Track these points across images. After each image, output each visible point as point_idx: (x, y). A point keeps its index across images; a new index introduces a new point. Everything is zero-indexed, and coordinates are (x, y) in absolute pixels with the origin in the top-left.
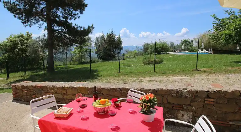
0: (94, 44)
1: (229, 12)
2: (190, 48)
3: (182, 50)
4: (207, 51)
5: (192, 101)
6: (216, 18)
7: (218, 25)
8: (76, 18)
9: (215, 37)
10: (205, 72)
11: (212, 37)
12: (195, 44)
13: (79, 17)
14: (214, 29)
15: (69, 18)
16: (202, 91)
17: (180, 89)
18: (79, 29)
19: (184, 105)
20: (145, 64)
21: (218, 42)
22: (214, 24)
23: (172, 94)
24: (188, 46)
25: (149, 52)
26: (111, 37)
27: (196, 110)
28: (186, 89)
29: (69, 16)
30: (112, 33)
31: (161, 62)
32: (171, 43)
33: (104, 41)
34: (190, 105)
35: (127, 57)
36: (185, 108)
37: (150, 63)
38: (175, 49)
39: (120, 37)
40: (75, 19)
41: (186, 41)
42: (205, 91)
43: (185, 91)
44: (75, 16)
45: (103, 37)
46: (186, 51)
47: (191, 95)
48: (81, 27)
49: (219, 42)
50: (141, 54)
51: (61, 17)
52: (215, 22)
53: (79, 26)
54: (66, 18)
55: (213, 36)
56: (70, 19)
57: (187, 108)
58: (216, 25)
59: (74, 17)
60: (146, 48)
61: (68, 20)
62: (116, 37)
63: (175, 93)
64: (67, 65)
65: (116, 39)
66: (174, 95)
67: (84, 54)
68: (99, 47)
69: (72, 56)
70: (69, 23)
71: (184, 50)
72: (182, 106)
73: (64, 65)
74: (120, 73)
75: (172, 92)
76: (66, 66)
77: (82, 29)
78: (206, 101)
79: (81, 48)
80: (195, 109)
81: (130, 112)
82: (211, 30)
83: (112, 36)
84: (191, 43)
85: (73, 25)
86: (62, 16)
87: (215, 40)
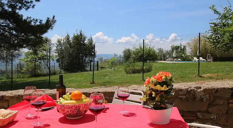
0: (56, 48)
1: (228, 9)
2: (183, 55)
3: (174, 58)
4: (204, 60)
5: (211, 105)
6: (216, 12)
7: (216, 25)
8: (29, 8)
9: (213, 40)
10: (211, 78)
11: (210, 40)
12: (188, 52)
13: (33, 6)
14: (211, 30)
15: (18, 7)
16: (224, 88)
17: (192, 88)
18: (33, 24)
19: (199, 112)
20: (127, 73)
21: (217, 46)
22: (211, 23)
23: (181, 97)
24: (181, 54)
25: (131, 60)
26: (79, 39)
27: (217, 118)
28: (200, 88)
29: (17, 4)
30: (81, 33)
31: (149, 70)
32: (159, 49)
33: (70, 45)
34: (207, 112)
35: (102, 68)
36: (200, 116)
37: (134, 72)
38: (164, 57)
39: (92, 40)
40: (27, 9)
41: (177, 48)
42: (229, 89)
43: (199, 90)
44: (27, 4)
45: (68, 39)
46: (179, 59)
47: (208, 96)
48: (37, 20)
49: (219, 45)
50: (120, 63)
51: (6, 6)
52: (212, 22)
53: (34, 19)
54: (13, 7)
55: (211, 38)
56: (20, 8)
57: (204, 116)
58: (214, 25)
59: (25, 5)
60: (128, 55)
61: (17, 11)
62: (87, 39)
63: (185, 95)
64: (12, 78)
65: (86, 42)
66: (184, 97)
67: (40, 63)
68: (62, 53)
69: (20, 66)
70: (19, 15)
71: (176, 58)
72: (197, 114)
73: (7, 78)
74: (94, 83)
75: (181, 93)
76: (11, 80)
77: (38, 23)
78: (231, 103)
79: (35, 53)
80: (215, 116)
81: (124, 115)
82: (208, 32)
83: (81, 38)
84: (183, 50)
85: (24, 18)
86: (7, 4)
87: (214, 44)
